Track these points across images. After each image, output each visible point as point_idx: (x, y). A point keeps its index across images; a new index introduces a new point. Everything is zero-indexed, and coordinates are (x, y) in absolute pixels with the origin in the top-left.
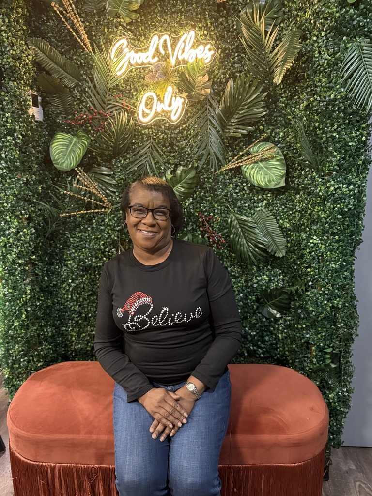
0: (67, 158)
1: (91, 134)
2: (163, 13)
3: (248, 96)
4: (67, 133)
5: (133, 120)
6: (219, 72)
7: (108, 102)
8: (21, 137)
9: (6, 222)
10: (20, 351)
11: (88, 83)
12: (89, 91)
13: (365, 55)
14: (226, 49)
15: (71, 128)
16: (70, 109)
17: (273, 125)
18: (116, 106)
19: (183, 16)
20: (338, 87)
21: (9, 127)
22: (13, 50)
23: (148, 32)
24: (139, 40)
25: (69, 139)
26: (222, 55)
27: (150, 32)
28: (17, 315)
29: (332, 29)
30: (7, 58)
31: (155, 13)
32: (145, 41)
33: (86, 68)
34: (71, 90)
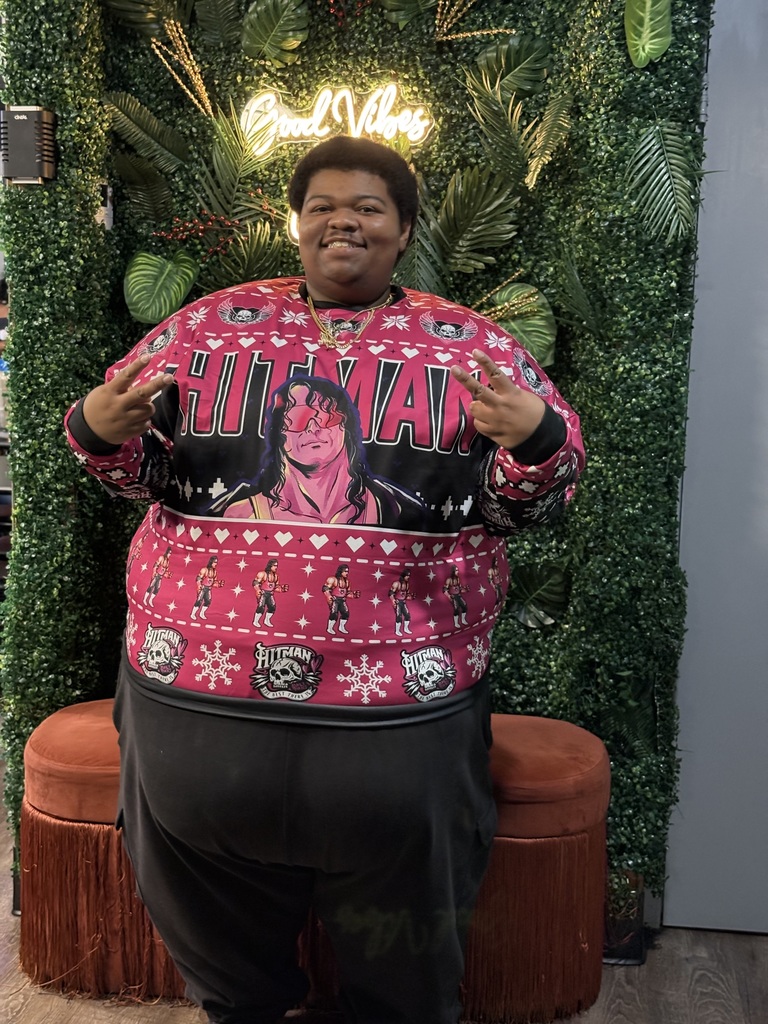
0: (154, 301)
1: (201, 257)
2: (342, 53)
3: (486, 202)
4: (155, 254)
5: (279, 235)
6: (439, 156)
7: (236, 202)
8: (82, 262)
9: (39, 411)
10: (42, 662)
11: (201, 165)
12: (203, 180)
13: (669, 148)
14: (452, 117)
15: (164, 245)
16: (163, 212)
17: (536, 254)
18: (250, 209)
19: (376, 61)
20: (625, 197)
21: (62, 245)
22: (81, 117)
23: (314, 83)
24: (297, 96)
25: (159, 265)
26: (446, 126)
27: (317, 84)
28: (41, 591)
29: (615, 104)
30: (71, 130)
31: (326, 50)
32: (308, 98)
33: (199, 141)
34: (169, 176)
